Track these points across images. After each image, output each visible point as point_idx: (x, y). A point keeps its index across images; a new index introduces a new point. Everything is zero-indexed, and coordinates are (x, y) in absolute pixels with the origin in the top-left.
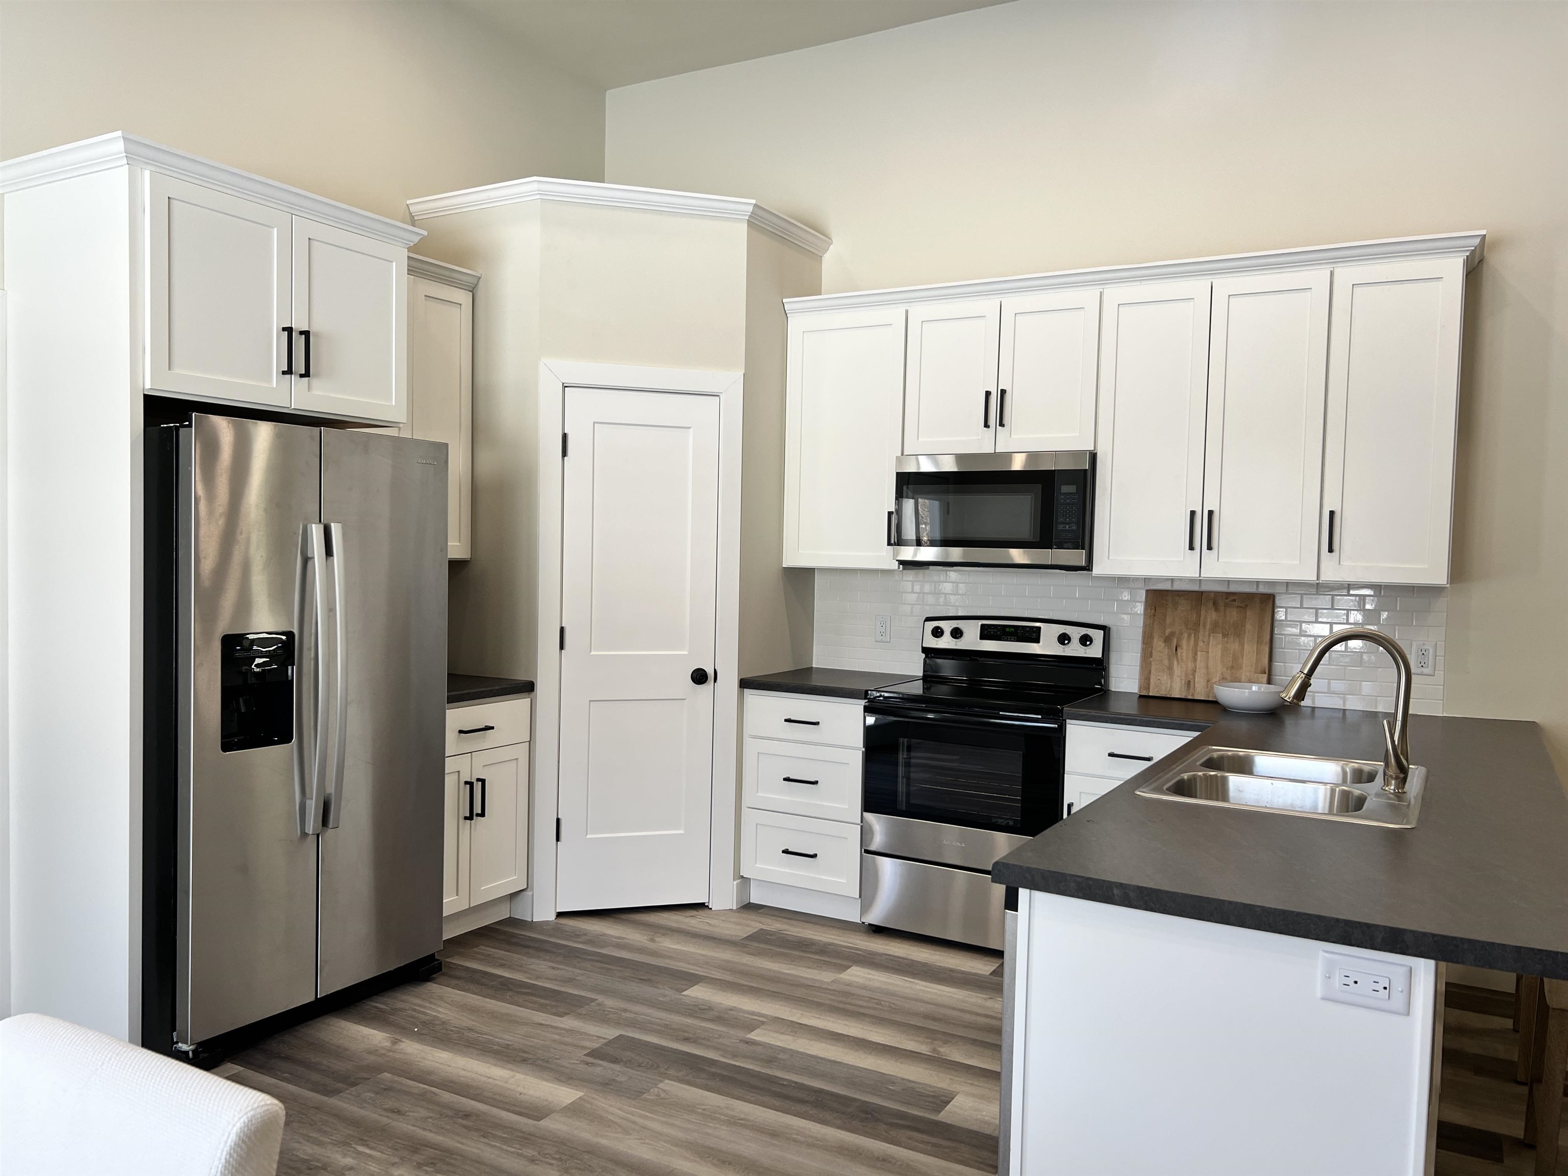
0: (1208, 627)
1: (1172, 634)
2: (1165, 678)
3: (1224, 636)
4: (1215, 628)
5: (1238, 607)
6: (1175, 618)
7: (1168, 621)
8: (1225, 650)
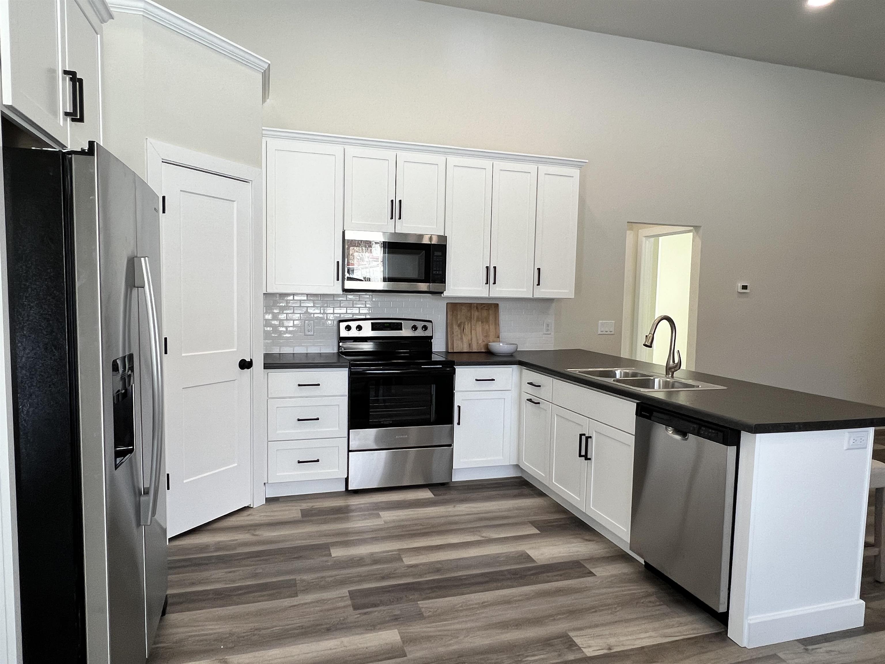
0: (475, 319)
1: (461, 323)
2: (460, 343)
3: (482, 322)
4: (478, 319)
5: (486, 309)
6: (462, 315)
7: (459, 316)
8: (483, 329)
